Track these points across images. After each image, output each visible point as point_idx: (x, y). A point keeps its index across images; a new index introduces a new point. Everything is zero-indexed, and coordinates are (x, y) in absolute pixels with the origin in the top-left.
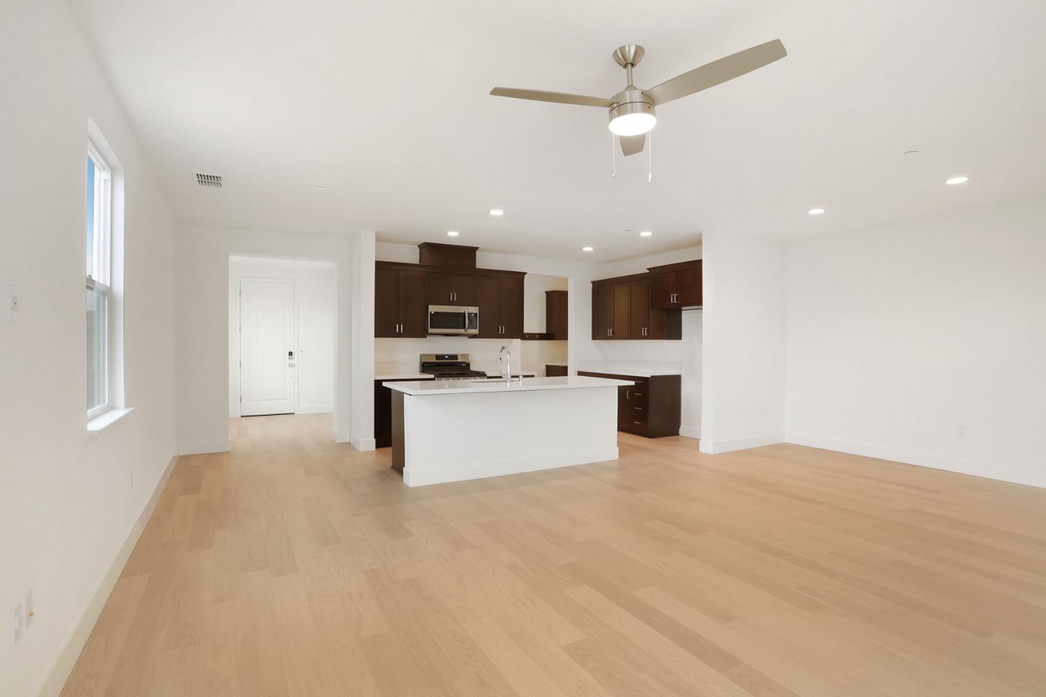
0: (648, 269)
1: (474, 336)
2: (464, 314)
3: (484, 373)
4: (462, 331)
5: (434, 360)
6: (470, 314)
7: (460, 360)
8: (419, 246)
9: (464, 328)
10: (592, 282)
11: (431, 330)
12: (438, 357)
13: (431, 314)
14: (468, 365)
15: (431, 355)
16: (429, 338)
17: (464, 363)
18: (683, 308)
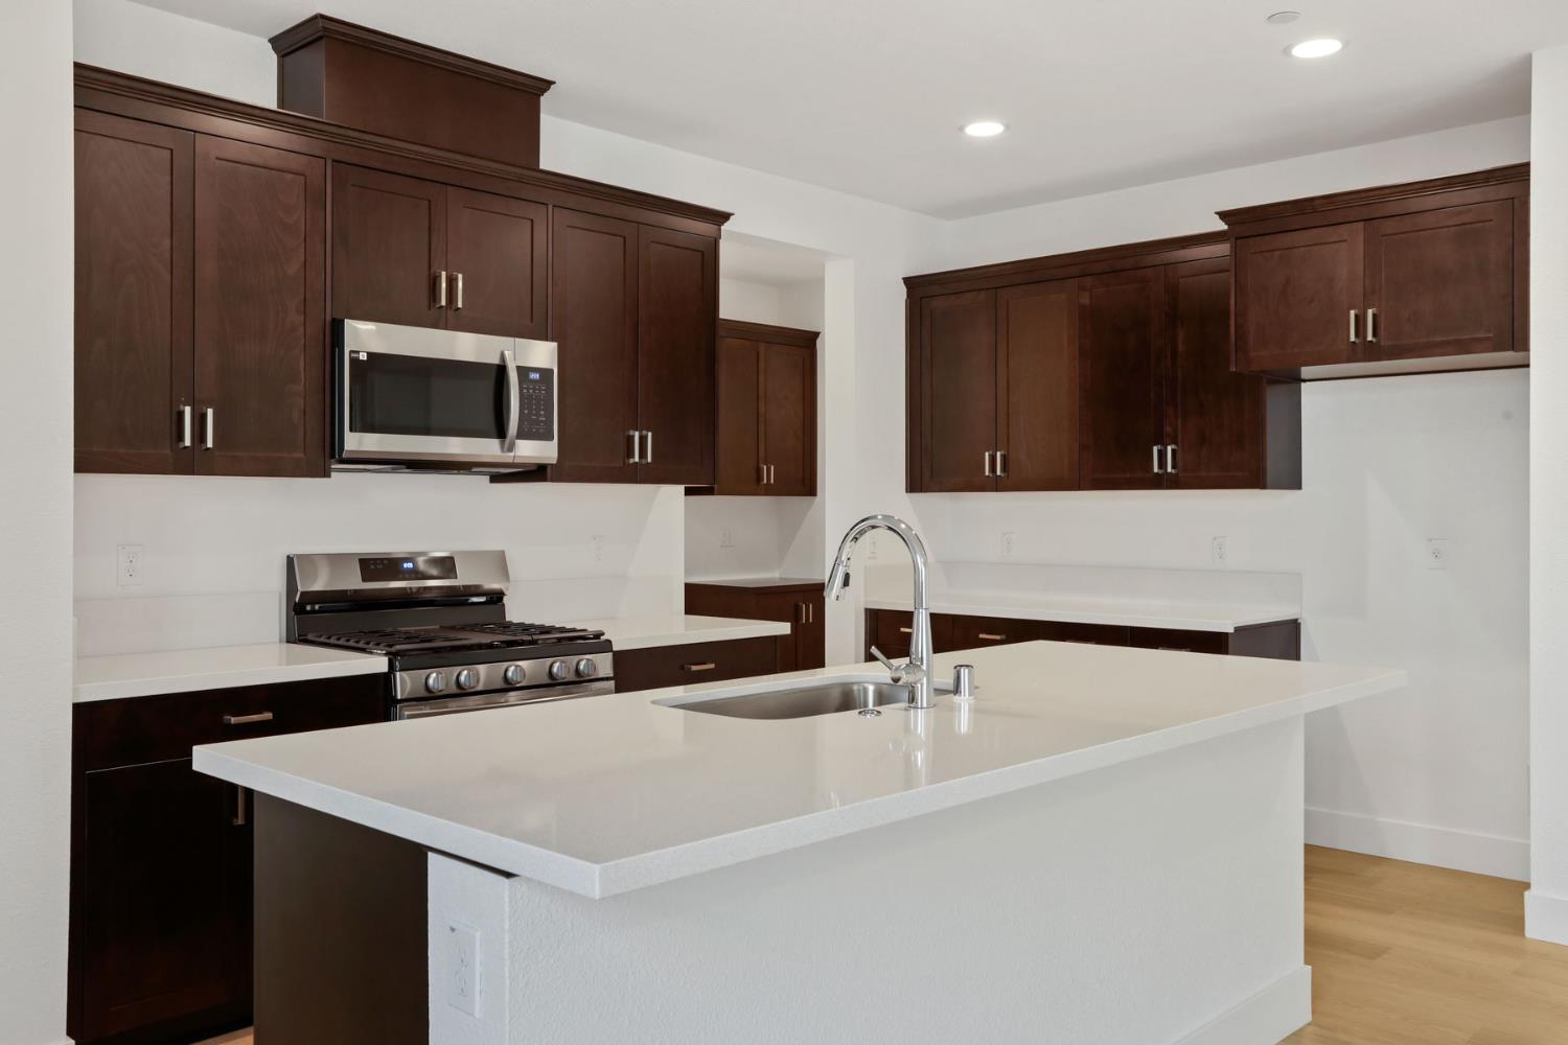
0: (1223, 215)
1: (536, 473)
2: (502, 369)
3: (598, 635)
4: (486, 448)
5: (353, 582)
6: (523, 371)
7: (464, 578)
8: (276, 42)
9: (501, 432)
10: (908, 281)
11: (354, 442)
12: (375, 566)
13: (355, 362)
14: (496, 598)
15: (336, 559)
16: (341, 479)
17: (475, 590)
18: (1306, 371)
